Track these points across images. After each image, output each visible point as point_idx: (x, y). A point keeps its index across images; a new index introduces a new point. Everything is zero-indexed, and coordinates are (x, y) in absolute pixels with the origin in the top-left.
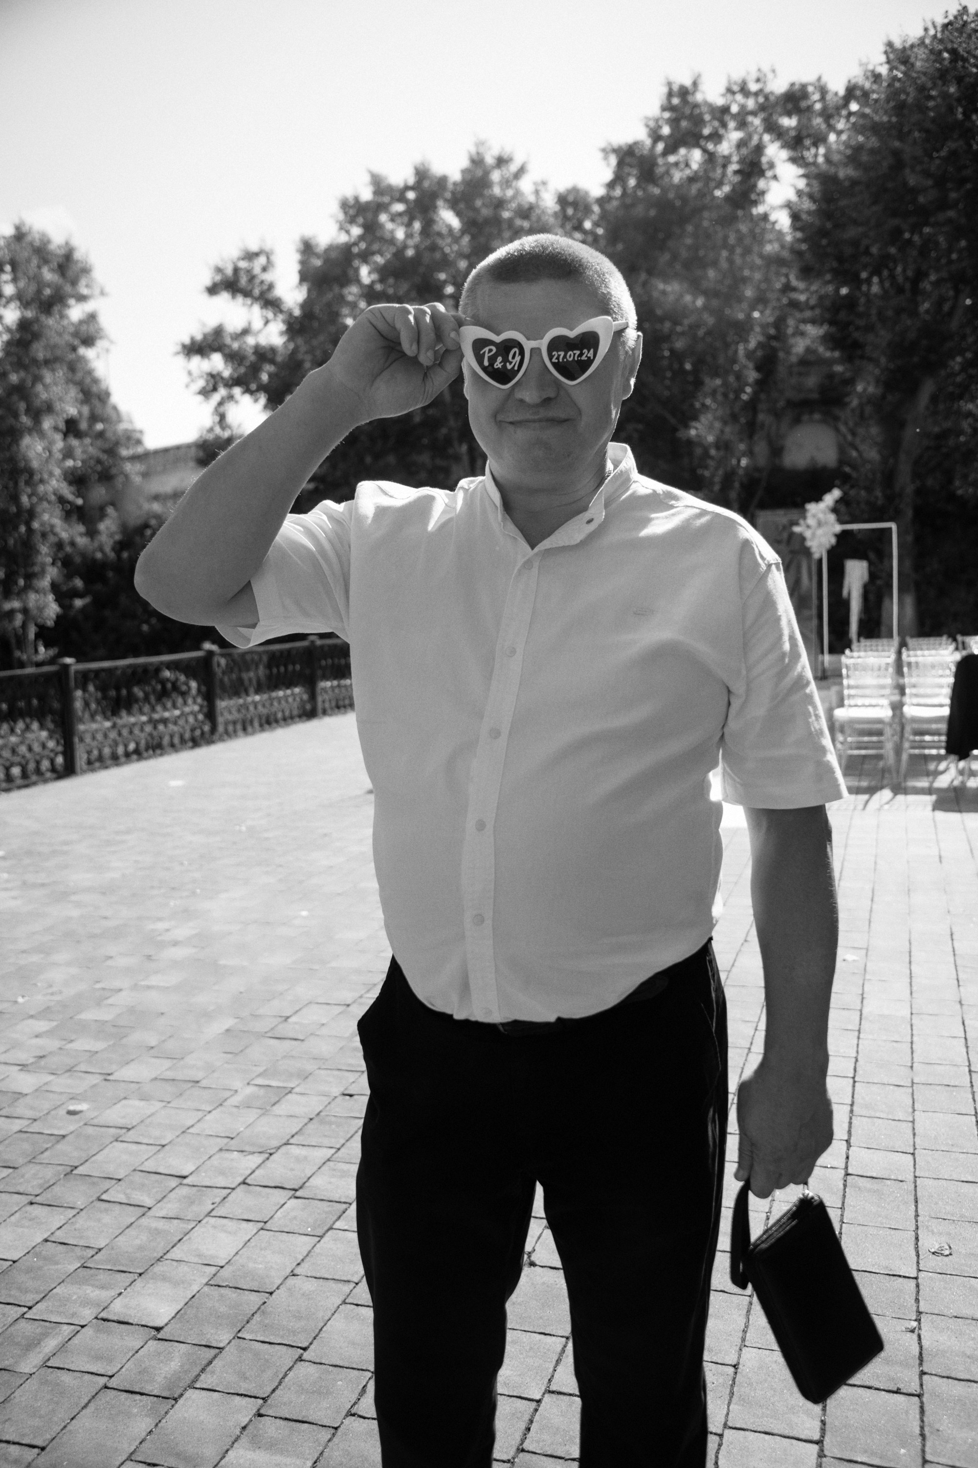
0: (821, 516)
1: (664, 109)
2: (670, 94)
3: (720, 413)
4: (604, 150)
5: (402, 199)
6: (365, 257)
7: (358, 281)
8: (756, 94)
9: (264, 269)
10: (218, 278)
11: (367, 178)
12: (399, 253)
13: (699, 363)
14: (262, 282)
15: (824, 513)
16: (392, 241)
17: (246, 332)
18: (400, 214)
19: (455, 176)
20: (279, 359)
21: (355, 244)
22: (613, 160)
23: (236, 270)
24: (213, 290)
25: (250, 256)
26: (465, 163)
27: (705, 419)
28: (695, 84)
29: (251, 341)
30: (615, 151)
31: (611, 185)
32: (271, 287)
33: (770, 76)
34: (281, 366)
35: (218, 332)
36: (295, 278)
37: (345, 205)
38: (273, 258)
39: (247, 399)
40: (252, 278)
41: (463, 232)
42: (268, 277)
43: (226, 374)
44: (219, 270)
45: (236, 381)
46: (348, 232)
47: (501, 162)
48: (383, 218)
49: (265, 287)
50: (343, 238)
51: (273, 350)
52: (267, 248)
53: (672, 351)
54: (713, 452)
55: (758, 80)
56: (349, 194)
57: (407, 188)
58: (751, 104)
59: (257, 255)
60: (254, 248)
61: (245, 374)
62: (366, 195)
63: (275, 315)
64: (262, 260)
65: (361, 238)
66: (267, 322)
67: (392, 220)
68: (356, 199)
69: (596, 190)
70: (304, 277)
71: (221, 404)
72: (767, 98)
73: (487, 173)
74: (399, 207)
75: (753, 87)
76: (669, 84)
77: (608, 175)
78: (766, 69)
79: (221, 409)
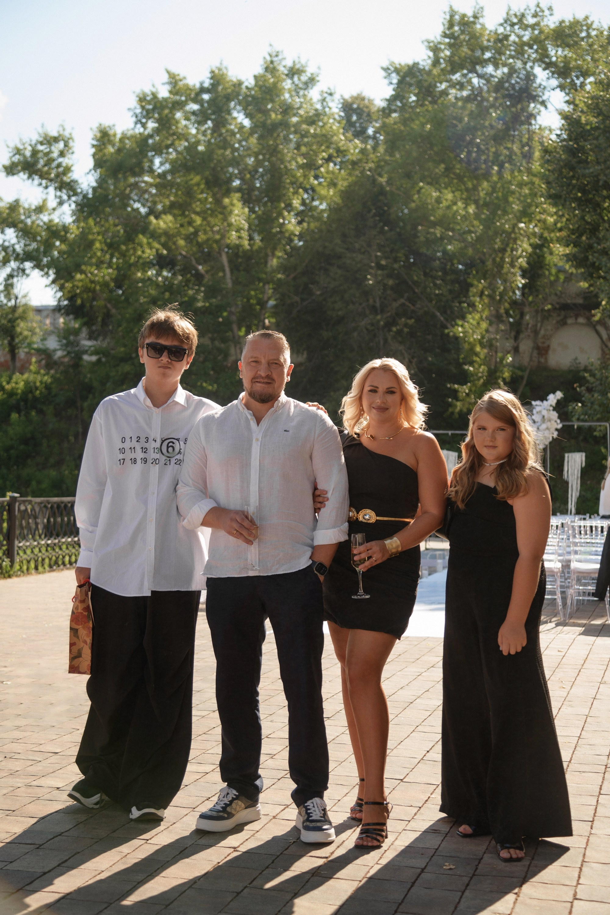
0: (545, 413)
1: (445, 35)
2: (451, 24)
3: (486, 313)
4: (386, 69)
5: (196, 100)
6: (159, 150)
7: (151, 171)
8: (533, 27)
9: (62, 154)
10: (16, 158)
11: (165, 78)
12: (191, 148)
13: (470, 265)
14: (59, 165)
15: (548, 410)
16: (185, 136)
17: (40, 209)
18: (194, 113)
19: (250, 82)
20: (71, 236)
21: (151, 136)
22: (395, 79)
23: (35, 153)
24: (11, 170)
25: (51, 141)
26: (259, 70)
27: (472, 319)
28: (475, 17)
29: (45, 218)
30: (397, 71)
31: (391, 101)
32: (68, 169)
33: (547, 13)
34: (72, 245)
35: (14, 207)
36: (91, 163)
37: (142, 99)
38: (71, 144)
39: (36, 274)
40: (50, 161)
41: (252, 131)
42: (65, 161)
43: (18, 248)
44: (18, 151)
45: (28, 256)
46: (144, 125)
47: (293, 72)
48: (179, 115)
49: (61, 169)
50: (139, 129)
51: (65, 228)
52: (66, 134)
53: (445, 252)
54: (478, 349)
55: (535, 15)
56: (148, 89)
57: (203, 90)
58: (527, 36)
59: (56, 140)
60: (54, 133)
61: (37, 250)
62: (164, 93)
63: (69, 197)
64: (61, 145)
65: (157, 131)
66: (61, 203)
67: (187, 119)
68: (154, 95)
69: (379, 103)
70: (99, 163)
71: (10, 276)
72: (541, 32)
73: (279, 80)
74: (195, 107)
75: (531, 21)
76: (453, 14)
77: (389, 92)
78: (543, 5)
79: (10, 282)
